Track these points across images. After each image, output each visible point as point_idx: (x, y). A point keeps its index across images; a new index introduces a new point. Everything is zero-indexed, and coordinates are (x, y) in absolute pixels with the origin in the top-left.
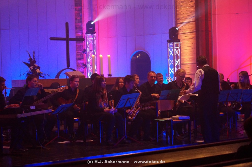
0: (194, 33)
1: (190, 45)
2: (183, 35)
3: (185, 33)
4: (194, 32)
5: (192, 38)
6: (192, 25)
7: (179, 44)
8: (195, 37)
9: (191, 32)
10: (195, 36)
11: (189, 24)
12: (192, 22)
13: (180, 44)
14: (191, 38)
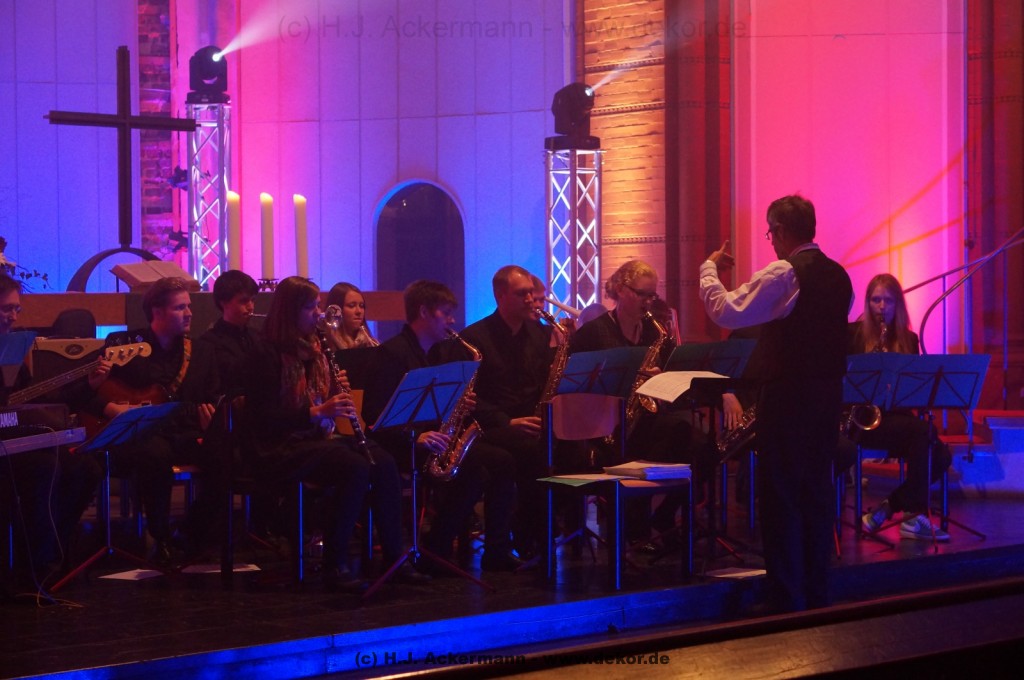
0: (660, 113)
1: (639, 163)
2: (609, 121)
3: (618, 112)
4: (661, 108)
5: (650, 134)
6: (650, 80)
7: (595, 157)
8: (662, 130)
9: (645, 109)
10: (662, 123)
11: (639, 72)
12: (650, 64)
13: (600, 158)
14: (646, 132)
